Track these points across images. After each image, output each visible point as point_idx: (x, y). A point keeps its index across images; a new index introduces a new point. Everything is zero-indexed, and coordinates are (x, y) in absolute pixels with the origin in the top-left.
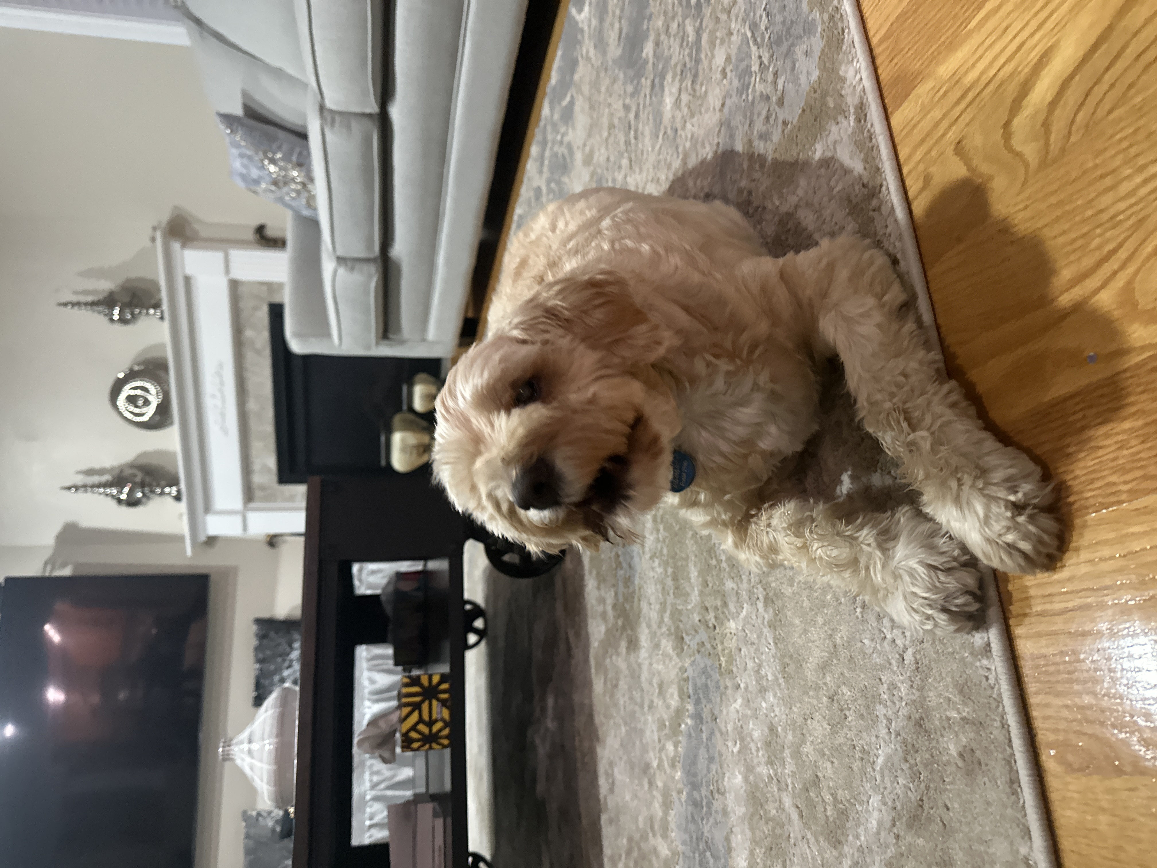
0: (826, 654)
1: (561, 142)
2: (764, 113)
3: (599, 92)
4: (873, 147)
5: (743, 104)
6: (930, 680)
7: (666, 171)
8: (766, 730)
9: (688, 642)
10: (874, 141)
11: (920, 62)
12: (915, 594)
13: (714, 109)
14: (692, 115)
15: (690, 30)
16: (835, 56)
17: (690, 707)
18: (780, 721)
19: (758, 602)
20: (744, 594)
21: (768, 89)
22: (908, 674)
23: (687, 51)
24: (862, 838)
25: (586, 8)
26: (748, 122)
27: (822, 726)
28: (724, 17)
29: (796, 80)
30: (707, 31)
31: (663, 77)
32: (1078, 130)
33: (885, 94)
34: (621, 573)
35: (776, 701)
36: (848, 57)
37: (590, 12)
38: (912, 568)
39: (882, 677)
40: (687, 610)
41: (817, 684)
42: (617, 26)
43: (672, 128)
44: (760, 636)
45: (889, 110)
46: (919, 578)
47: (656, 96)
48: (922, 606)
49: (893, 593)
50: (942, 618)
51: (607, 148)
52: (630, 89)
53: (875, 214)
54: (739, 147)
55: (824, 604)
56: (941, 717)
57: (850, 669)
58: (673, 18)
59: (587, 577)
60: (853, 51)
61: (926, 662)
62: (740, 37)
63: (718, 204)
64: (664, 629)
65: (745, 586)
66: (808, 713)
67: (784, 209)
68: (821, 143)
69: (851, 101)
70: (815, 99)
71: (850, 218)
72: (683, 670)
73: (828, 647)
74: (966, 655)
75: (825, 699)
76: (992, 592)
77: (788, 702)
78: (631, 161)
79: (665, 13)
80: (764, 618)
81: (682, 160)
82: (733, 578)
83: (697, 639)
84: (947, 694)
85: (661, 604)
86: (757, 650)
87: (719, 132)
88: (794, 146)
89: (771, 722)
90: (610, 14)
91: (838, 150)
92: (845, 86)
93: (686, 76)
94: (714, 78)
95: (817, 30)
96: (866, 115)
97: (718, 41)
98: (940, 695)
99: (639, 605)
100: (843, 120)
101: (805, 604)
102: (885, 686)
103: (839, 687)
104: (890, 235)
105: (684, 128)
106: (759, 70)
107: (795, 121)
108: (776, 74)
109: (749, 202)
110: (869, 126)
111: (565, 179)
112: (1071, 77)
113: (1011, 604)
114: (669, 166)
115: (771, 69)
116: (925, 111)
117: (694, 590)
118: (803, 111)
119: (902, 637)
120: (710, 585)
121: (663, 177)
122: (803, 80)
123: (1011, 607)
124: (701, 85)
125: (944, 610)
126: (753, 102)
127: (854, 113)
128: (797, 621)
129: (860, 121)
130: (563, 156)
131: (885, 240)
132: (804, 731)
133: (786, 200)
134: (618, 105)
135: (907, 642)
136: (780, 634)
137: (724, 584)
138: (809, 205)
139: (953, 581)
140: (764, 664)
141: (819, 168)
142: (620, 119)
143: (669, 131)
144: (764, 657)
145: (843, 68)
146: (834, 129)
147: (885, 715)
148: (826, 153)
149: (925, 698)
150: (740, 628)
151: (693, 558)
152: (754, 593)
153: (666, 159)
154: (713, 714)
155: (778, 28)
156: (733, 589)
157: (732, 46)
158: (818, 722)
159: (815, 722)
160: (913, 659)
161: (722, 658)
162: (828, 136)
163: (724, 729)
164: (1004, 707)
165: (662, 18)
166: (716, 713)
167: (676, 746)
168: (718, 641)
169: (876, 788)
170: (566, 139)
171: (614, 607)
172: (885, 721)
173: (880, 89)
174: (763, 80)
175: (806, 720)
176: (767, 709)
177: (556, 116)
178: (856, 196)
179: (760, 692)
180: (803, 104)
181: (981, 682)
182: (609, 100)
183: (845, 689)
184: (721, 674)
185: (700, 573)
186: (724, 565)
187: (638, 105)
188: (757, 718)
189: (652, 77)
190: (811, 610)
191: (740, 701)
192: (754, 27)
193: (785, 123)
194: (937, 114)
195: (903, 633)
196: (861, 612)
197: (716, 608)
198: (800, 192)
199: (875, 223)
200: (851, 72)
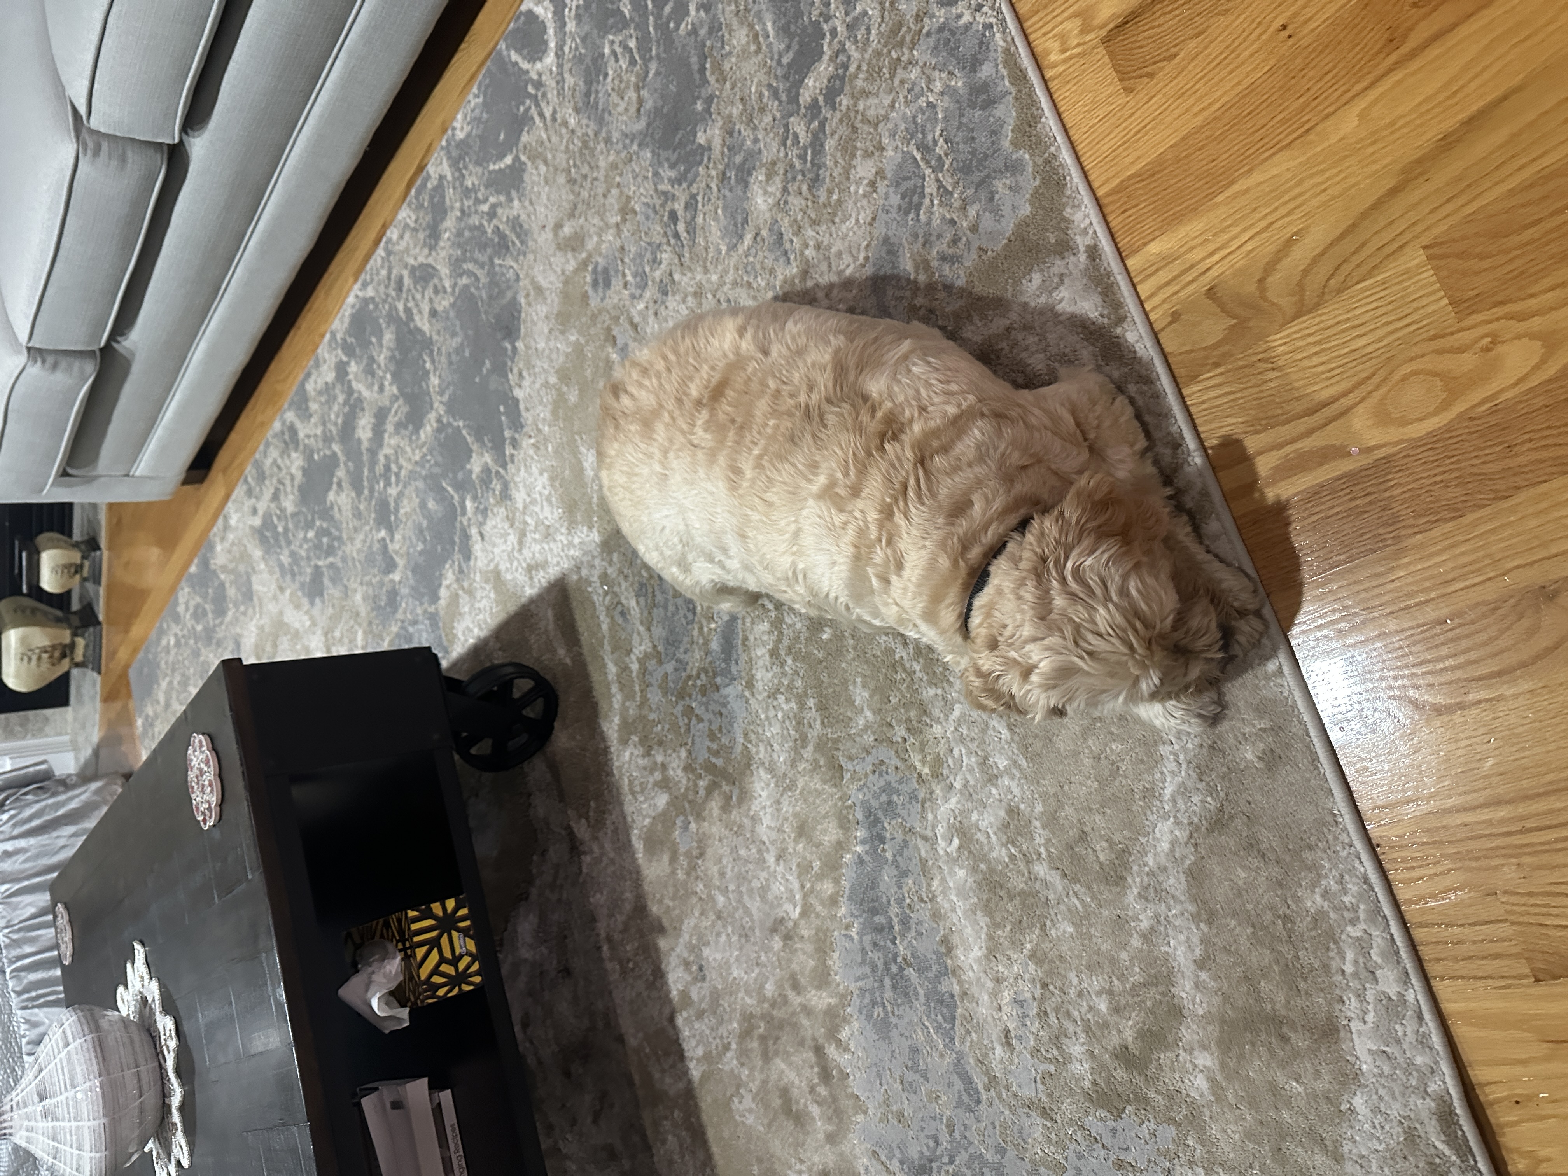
2: (948, 236)
4: (1112, 284)
5: (911, 223)
8: (1003, 813)
9: (850, 767)
10: (1112, 277)
13: (858, 221)
14: (815, 223)
15: (800, 130)
16: (1056, 198)
17: (860, 833)
18: (1023, 799)
20: (955, 696)
21: (954, 215)
23: (794, 151)
24: (1151, 863)
25: (550, 59)
26: (921, 240)
27: (1085, 785)
28: (866, 128)
29: (996, 212)
30: (836, 137)
31: (745, 173)
33: (1118, 240)
35: (1014, 783)
36: (1073, 201)
37: (559, 65)
40: (849, 735)
41: (1076, 751)
42: (630, 94)
43: (771, 230)
44: (985, 729)
45: (1125, 255)
47: (732, 190)
51: (619, 236)
52: (669, 173)
53: (1120, 340)
54: (907, 265)
58: (762, 110)
60: (1079, 197)
62: (900, 155)
64: (804, 766)
66: (1064, 780)
68: (1039, 272)
69: (1081, 241)
70: (1028, 232)
71: (1086, 344)
72: (844, 798)
75: (1088, 762)
77: (1034, 779)
78: (680, 256)
79: (744, 102)
81: (799, 270)
82: (935, 684)
83: (871, 760)
85: (795, 741)
86: (981, 744)
87: (869, 246)
88: (999, 273)
89: (1008, 804)
90: (613, 78)
92: (1074, 227)
93: (795, 178)
94: (854, 188)
95: (1025, 170)
96: (1100, 255)
97: (859, 152)
99: (747, 753)
100: (1071, 256)
105: (798, 233)
106: (938, 192)
107: (998, 249)
108: (964, 201)
110: (1105, 265)
115: (956, 195)
117: (861, 712)
118: (1010, 241)
120: (895, 700)
122: (1006, 210)
126: (928, 224)
127: (1086, 253)
129: (1093, 260)
130: (498, 232)
132: (1060, 798)
133: (992, 322)
134: (641, 189)
137: (920, 694)
138: (1027, 328)
140: (994, 754)
142: (648, 205)
144: (992, 748)
145: (1068, 210)
146: (1058, 263)
147: (1171, 752)
150: (951, 730)
151: (859, 680)
154: (906, 827)
155: (963, 156)
156: (936, 695)
157: (885, 161)
158: (1080, 784)
159: (1075, 785)
161: (920, 766)
162: (1049, 267)
163: (929, 834)
165: (737, 105)
166: (912, 823)
167: (837, 881)
168: (912, 752)
169: (1166, 816)
170: (506, 212)
171: (689, 768)
172: (1171, 757)
173: (1112, 235)
174: (944, 204)
175: (1061, 787)
176: (1000, 794)
177: (473, 180)
179: (988, 781)
180: (1009, 234)
184: (921, 782)
185: (876, 691)
187: (692, 196)
188: (985, 807)
189: (719, 167)
191: (955, 799)
192: (925, 149)
193: (983, 250)
197: (909, 721)
198: (1013, 316)
199: (1123, 348)
200: (1078, 216)
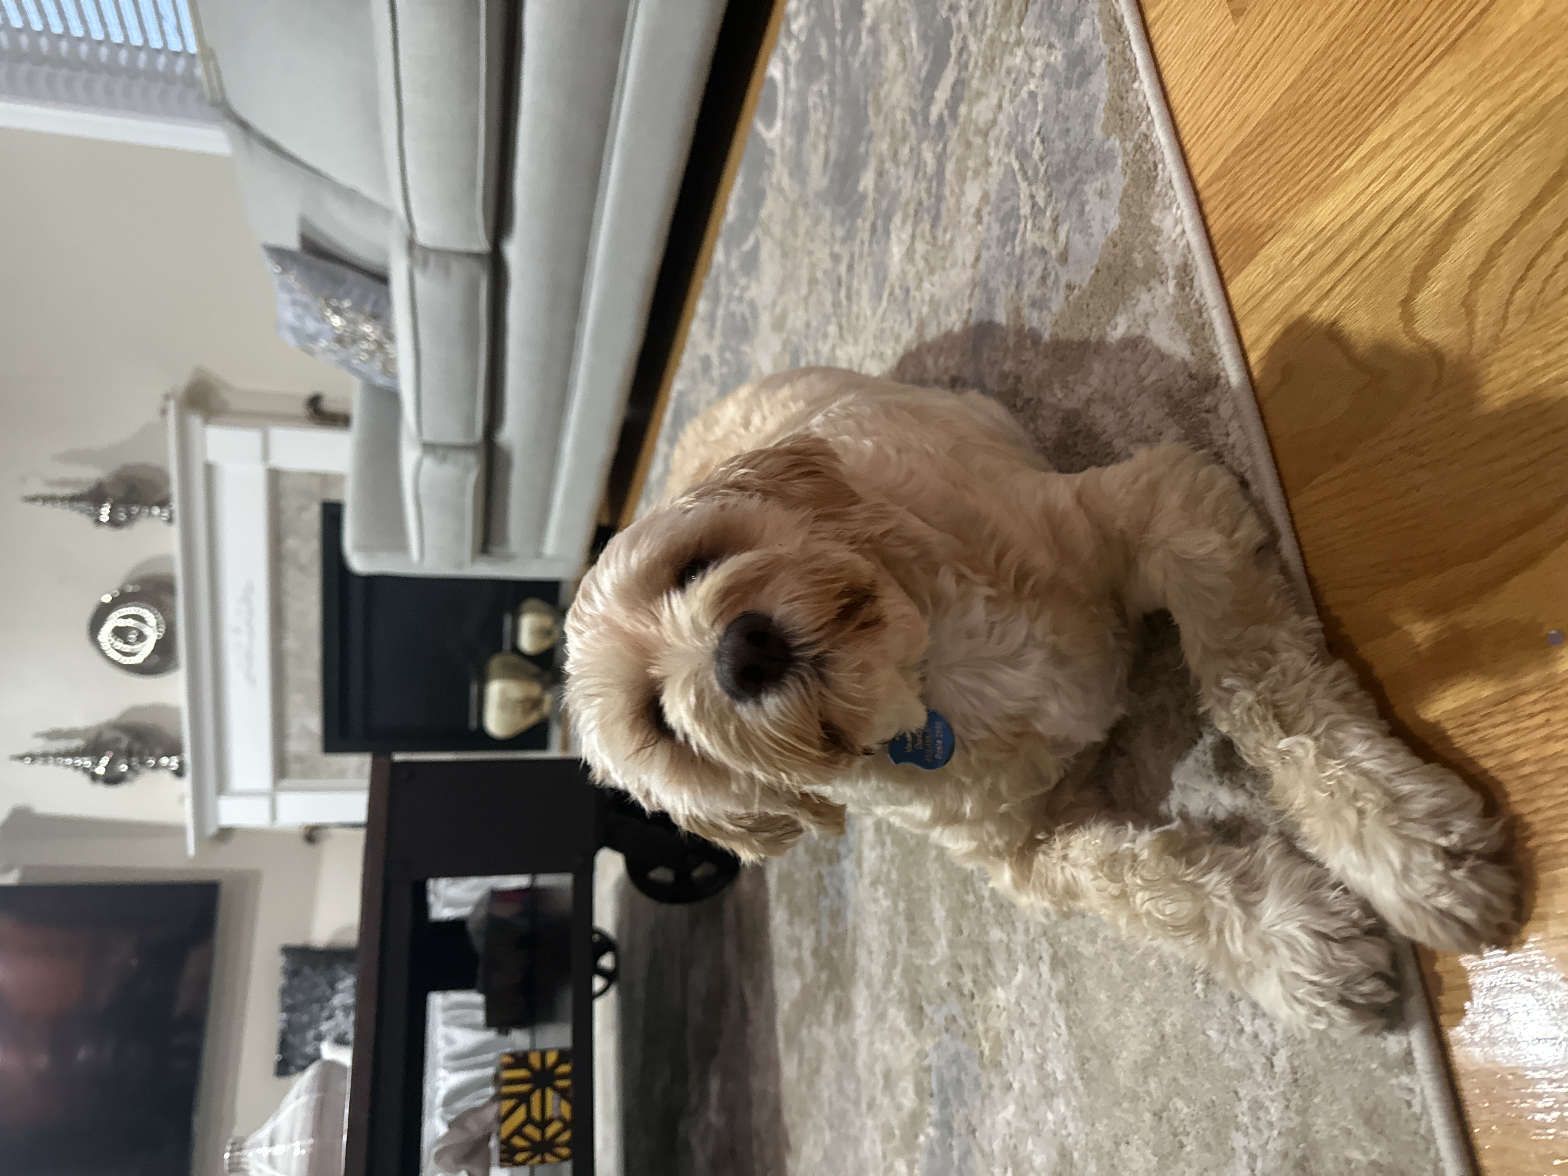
0: (1149, 1048)
1: (740, 299)
2: (1038, 272)
3: (796, 235)
4: (1204, 324)
5: (1007, 259)
6: (1317, 1100)
7: (892, 344)
8: (1055, 1154)
9: (930, 1014)
10: (1205, 315)
11: (1270, 212)
12: (1297, 976)
13: (964, 264)
14: (932, 272)
15: (929, 157)
16: (1145, 199)
17: (933, 1111)
18: (1077, 1143)
19: (1041, 964)
20: (1019, 951)
21: (1045, 241)
22: (1281, 1089)
23: (924, 185)
25: (779, 124)
26: (1014, 282)
27: (1144, 1156)
28: (978, 141)
29: (1085, 229)
30: (954, 158)
31: (888, 218)
32: (1518, 313)
33: (1220, 253)
34: (825, 903)
35: (1069, 1114)
36: (1163, 200)
37: (783, 128)
38: (1289, 936)
39: (1239, 1089)
40: (928, 965)
41: (1135, 1092)
42: (822, 148)
43: (901, 287)
44: (1044, 1013)
45: (1226, 275)
46: (1302, 952)
47: (878, 243)
48: (1311, 996)
49: (1261, 972)
50: (1340, 1014)
51: (806, 310)
52: (840, 232)
53: (1209, 416)
54: (1001, 317)
55: (1144, 974)
56: (1336, 1158)
57: (1187, 1074)
58: (904, 140)
59: (773, 904)
60: (1171, 193)
61: (1309, 1071)
62: (1002, 169)
63: (973, 395)
64: (893, 992)
65: (1020, 937)
66: (1120, 1134)
67: (1071, 403)
68: (1124, 316)
69: (1170, 260)
70: (1115, 256)
71: (1170, 420)
72: (922, 1055)
73: (1151, 1038)
74: (1374, 1066)
75: (1147, 1116)
76: (1411, 974)
77: (1089, 1116)
78: (840, 327)
79: (892, 133)
80: (1050, 988)
81: (917, 330)
82: (1001, 925)
83: (945, 1011)
84: (1344, 1123)
85: (888, 954)
86: (1040, 1035)
87: (971, 295)
88: (1084, 318)
89: (1062, 1144)
90: (813, 133)
91: (1150, 326)
92: (1160, 239)
93: (922, 218)
94: (963, 221)
95: (1115, 164)
96: (1192, 280)
97: (970, 174)
98: (1333, 1125)
99: (854, 953)
100: (1158, 285)
101: (1114, 972)
102: (1245, 1104)
103: (1170, 1099)
104: (1234, 447)
105: (919, 287)
106: (1031, 213)
107: (1085, 284)
108: (1056, 220)
109: (1015, 393)
110: (1197, 295)
111: (746, 348)
112: (1505, 239)
113: (1440, 993)
114: (897, 338)
115: (1048, 214)
116: (1281, 278)
117: (939, 937)
118: (1097, 271)
119: (1268, 1030)
120: (966, 933)
121: (889, 352)
122: (1096, 228)
123: (1442, 999)
124: (945, 231)
125: (1344, 1002)
126: (1022, 257)
127: (1175, 278)
128: (1103, 996)
129: (1183, 289)
130: (743, 317)
131: (1226, 453)
132: (1115, 1161)
133: (1073, 391)
134: (822, 254)
135: (1278, 1039)
136: (1075, 1014)
137: (987, 933)
138: (1107, 399)
139: (1354, 958)
140: (1051, 1056)
141: (1123, 350)
142: (825, 272)
143: (897, 291)
144: (1050, 1046)
145: (1157, 215)
146: (1145, 297)
147: (1245, 1147)
148: (1132, 330)
149: (1309, 1127)
150: (1013, 1000)
151: (938, 890)
152: (1034, 950)
153: (892, 328)
154: (970, 1124)
155: (1057, 158)
156: (1001, 941)
157: (990, 180)
158: (1138, 1150)
159: (1132, 1150)
160: (1288, 1066)
161: (983, 1042)
162: (1135, 305)
163: (987, 1149)
164: (1437, 1151)
165: (888, 139)
166: (975, 1121)
167: (910, 1167)
168: (978, 1017)
170: (748, 295)
171: (815, 953)
172: (1245, 1158)
173: (1211, 245)
174: (1037, 228)
175: (1117, 1144)
176: (1054, 1123)
177: (734, 264)
178: (1180, 390)
179: (1045, 1096)
180: (1096, 261)
181: (1399, 1109)
182: (810, 246)
183: (1179, 1103)
184: (983, 1066)
185: (951, 912)
186: (987, 904)
187: (852, 256)
188: (1039, 1136)
189: (871, 217)
190: (1125, 980)
191: (1012, 1108)
192: (1023, 155)
193: (1070, 287)
194: (1298, 282)
195: (1271, 1025)
196: (1204, 990)
197: (975, 968)
198: (1094, 381)
199: (1211, 428)
200: (1169, 222)
